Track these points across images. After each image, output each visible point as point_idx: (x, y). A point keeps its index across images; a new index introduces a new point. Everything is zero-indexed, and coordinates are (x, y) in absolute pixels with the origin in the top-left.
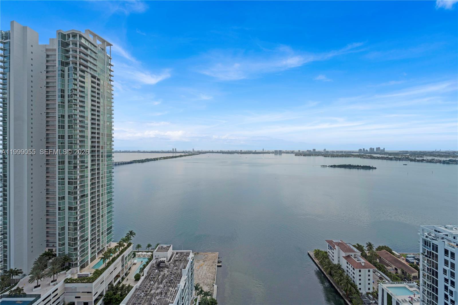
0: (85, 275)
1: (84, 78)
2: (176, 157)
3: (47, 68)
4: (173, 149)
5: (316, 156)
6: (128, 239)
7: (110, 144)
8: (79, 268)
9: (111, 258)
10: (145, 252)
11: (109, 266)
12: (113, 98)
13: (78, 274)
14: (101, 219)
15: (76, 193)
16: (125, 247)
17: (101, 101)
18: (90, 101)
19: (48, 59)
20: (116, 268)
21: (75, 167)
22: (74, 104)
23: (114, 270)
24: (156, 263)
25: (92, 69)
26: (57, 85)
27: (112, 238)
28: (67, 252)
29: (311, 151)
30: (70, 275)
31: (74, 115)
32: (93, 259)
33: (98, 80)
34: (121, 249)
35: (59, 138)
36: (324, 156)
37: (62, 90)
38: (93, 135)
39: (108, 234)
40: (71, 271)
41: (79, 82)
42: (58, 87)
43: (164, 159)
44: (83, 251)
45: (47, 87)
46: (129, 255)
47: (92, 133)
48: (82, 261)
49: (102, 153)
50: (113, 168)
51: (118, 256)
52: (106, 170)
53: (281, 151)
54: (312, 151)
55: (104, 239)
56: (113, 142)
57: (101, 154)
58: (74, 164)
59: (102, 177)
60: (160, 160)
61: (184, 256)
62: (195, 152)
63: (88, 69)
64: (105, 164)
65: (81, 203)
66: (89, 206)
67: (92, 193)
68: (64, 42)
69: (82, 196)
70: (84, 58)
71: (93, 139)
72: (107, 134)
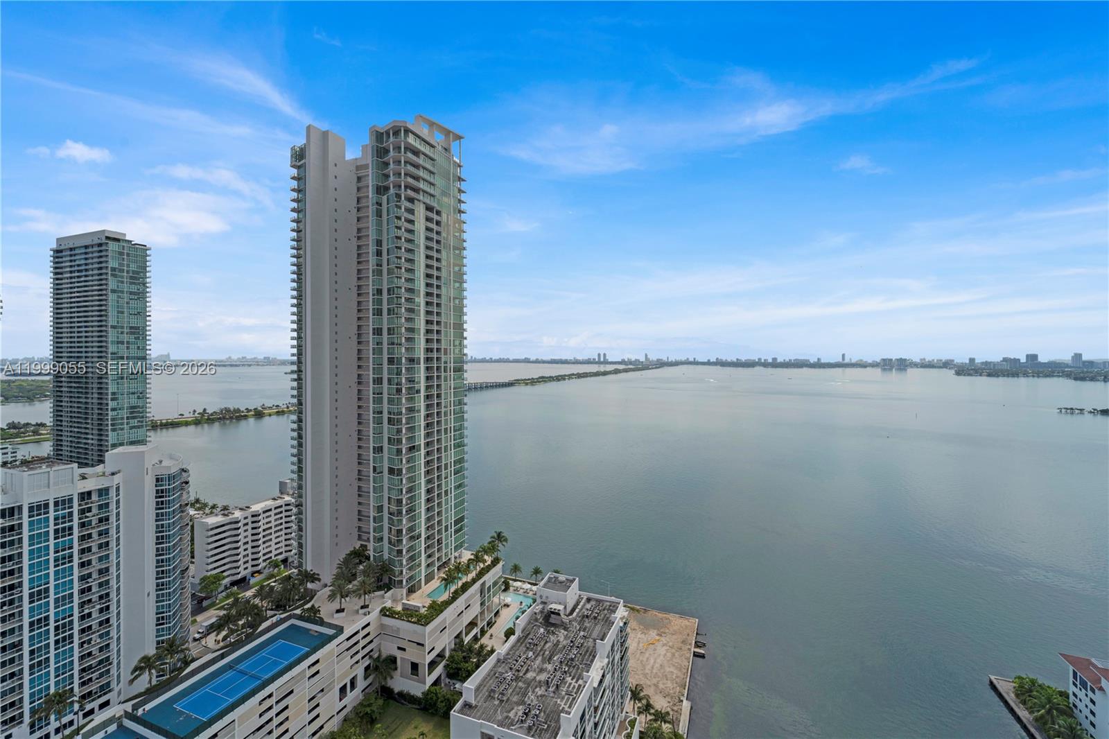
0: (415, 606)
1: (413, 214)
2: (605, 373)
3: (358, 201)
4: (599, 355)
5: (1038, 377)
6: (491, 549)
7: (460, 344)
8: (404, 591)
9: (460, 584)
10: (529, 583)
11: (457, 598)
12: (464, 249)
13: (403, 603)
14: (444, 498)
15: (399, 441)
16: (486, 564)
17: (444, 255)
18: (423, 257)
19: (360, 185)
20: (469, 605)
21: (399, 391)
22: (397, 267)
23: (466, 609)
24: (541, 612)
25: (427, 193)
26: (370, 233)
27: (464, 542)
28: (386, 556)
29: (1019, 360)
30: (390, 601)
31: (397, 287)
32: (429, 578)
33: (438, 213)
34: (478, 569)
35: (374, 334)
36: (1076, 379)
37: (377, 241)
38: (430, 327)
39: (456, 532)
40: (392, 594)
41: (405, 223)
42: (372, 235)
43: (578, 378)
44: (412, 558)
45: (359, 238)
46: (495, 584)
47: (428, 322)
48: (411, 578)
49: (446, 363)
50: (466, 395)
51: (474, 581)
52: (452, 399)
53: (905, 360)
54: (1023, 360)
55: (450, 539)
56: (465, 341)
57: (443, 365)
58: (397, 385)
59: (445, 413)
60: (569, 379)
61: (604, 610)
62: (650, 362)
63: (419, 193)
64: (450, 387)
65: (408, 462)
66: (423, 470)
67: (427, 444)
68: (381, 148)
69: (412, 449)
70: (412, 174)
71: (429, 334)
72: (454, 323)
